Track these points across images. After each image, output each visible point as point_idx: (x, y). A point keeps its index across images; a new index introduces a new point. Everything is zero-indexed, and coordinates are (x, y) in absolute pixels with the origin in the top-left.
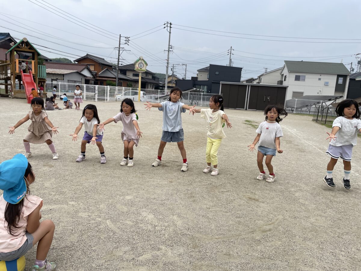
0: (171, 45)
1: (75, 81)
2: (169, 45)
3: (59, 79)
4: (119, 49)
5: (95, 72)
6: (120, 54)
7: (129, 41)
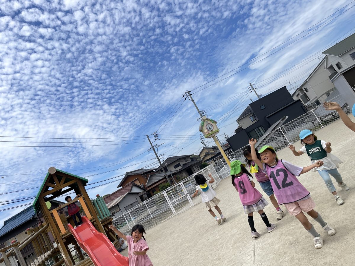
0: (201, 111)
1: (131, 204)
2: (199, 112)
3: (115, 212)
4: (153, 148)
5: (142, 185)
6: (156, 152)
7: (158, 136)
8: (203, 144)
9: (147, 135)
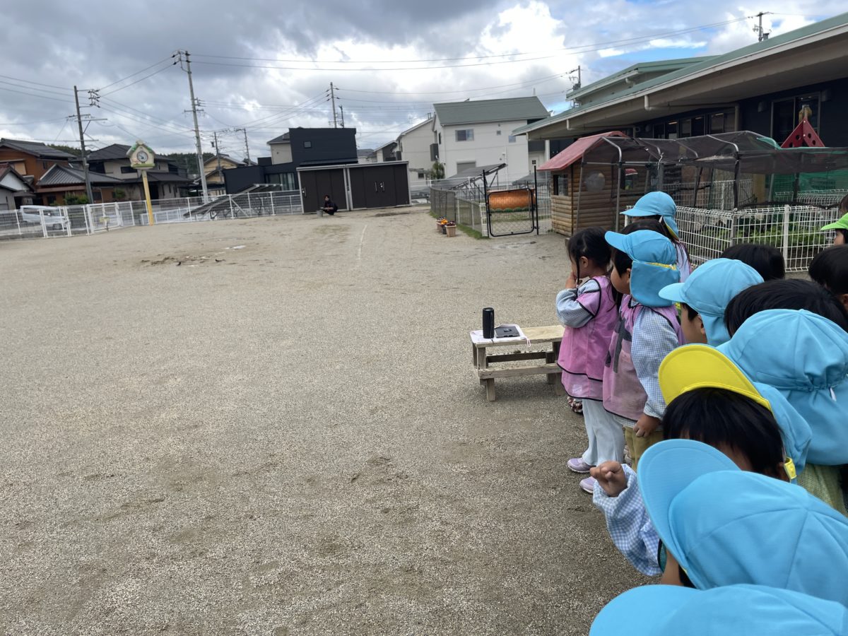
0: (197, 99)
2: (193, 99)
4: (79, 118)
5: (29, 178)
6: (83, 130)
8: (213, 146)
9: (75, 87)
